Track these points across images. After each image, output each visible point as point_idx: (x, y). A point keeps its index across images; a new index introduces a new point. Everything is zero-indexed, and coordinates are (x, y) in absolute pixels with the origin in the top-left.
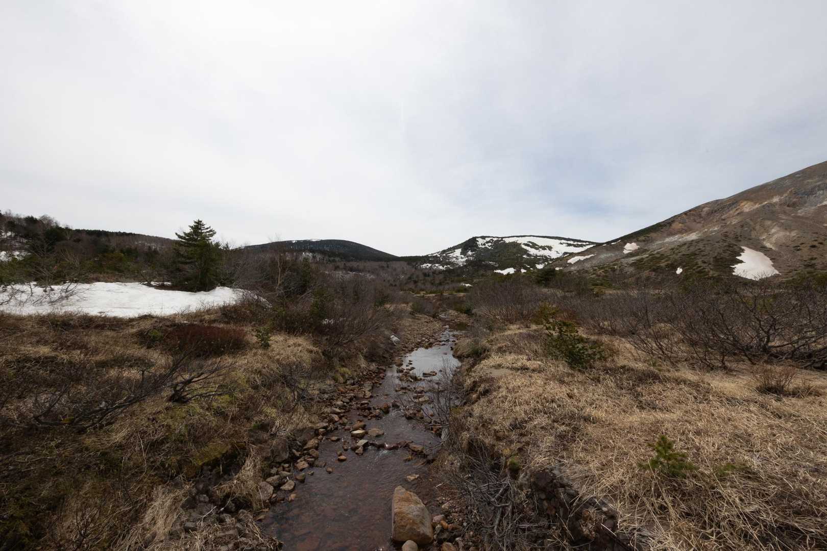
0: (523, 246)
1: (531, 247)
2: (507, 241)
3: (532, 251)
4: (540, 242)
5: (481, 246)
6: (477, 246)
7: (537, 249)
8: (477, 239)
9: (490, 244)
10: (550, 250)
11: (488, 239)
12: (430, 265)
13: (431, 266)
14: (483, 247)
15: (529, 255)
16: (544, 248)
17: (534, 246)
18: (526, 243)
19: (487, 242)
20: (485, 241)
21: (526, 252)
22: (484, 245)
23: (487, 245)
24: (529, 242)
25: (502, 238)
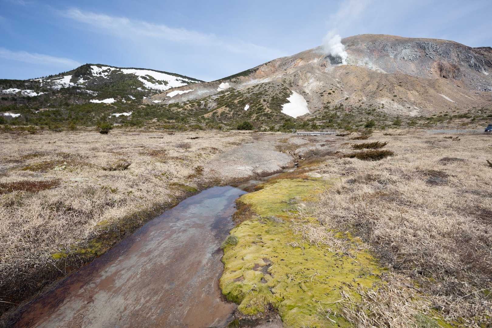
0: (140, 79)
1: (148, 80)
2: (125, 72)
3: (148, 85)
4: (158, 76)
5: (95, 75)
6: (90, 74)
7: (153, 83)
8: (91, 67)
9: (106, 74)
10: (165, 85)
11: (105, 68)
12: (17, 90)
13: (20, 92)
14: (99, 76)
15: (144, 88)
16: (160, 83)
17: (151, 80)
18: (144, 75)
19: (104, 71)
20: (101, 70)
21: (141, 85)
22: (100, 73)
23: (103, 75)
24: (147, 75)
25: (120, 68)
